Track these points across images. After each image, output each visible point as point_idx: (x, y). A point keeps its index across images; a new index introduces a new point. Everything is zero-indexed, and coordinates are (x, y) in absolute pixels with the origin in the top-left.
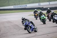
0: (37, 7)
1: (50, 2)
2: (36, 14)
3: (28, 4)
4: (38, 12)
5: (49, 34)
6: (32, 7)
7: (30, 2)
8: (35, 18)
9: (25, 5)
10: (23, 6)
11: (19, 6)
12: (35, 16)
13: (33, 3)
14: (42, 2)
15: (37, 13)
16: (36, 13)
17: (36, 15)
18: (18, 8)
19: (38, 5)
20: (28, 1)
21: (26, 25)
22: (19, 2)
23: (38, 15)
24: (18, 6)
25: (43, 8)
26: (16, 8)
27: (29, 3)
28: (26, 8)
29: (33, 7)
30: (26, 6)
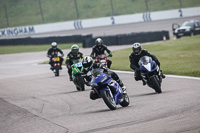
1: (115, 17)
2: (55, 59)
3: (39, 23)
4: (61, 53)
6: (52, 35)
7: (45, 16)
8: (52, 69)
9: (27, 28)
10: (21, 31)
12: (52, 63)
13: (56, 19)
14: (88, 17)
15: (59, 54)
16: (56, 56)
17: (57, 62)
19: (73, 28)
20: (37, 14)
21: (99, 84)
22: (7, 17)
23: (62, 60)
24: (3, 33)
25: (90, 36)
27: (43, 21)
28: (33, 37)
30: (32, 30)
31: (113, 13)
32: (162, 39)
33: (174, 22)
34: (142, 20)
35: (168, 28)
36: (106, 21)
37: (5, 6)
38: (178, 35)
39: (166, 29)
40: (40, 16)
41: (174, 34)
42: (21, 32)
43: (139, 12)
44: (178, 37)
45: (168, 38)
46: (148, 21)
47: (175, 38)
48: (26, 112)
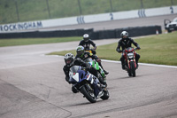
0: (74, 29)
1: (114, 14)
3: (46, 18)
5: (112, 113)
6: (58, 29)
7: (52, 12)
9: (36, 22)
11: (17, 25)
14: (90, 13)
18: (14, 31)
19: (76, 23)
20: (45, 10)
22: (17, 12)
24: (14, 27)
26: (9, 31)
27: (50, 17)
28: (40, 30)
29: (62, 29)
30: (40, 24)
31: (111, 10)
32: (155, 33)
33: (166, 18)
34: (137, 16)
35: (161, 24)
36: (105, 17)
37: (16, 3)
38: (169, 30)
39: (158, 24)
40: (47, 12)
41: (166, 28)
42: (30, 26)
43: (135, 9)
44: (170, 31)
45: (160, 32)
46: (143, 17)
47: (167, 32)
48: (34, 97)
